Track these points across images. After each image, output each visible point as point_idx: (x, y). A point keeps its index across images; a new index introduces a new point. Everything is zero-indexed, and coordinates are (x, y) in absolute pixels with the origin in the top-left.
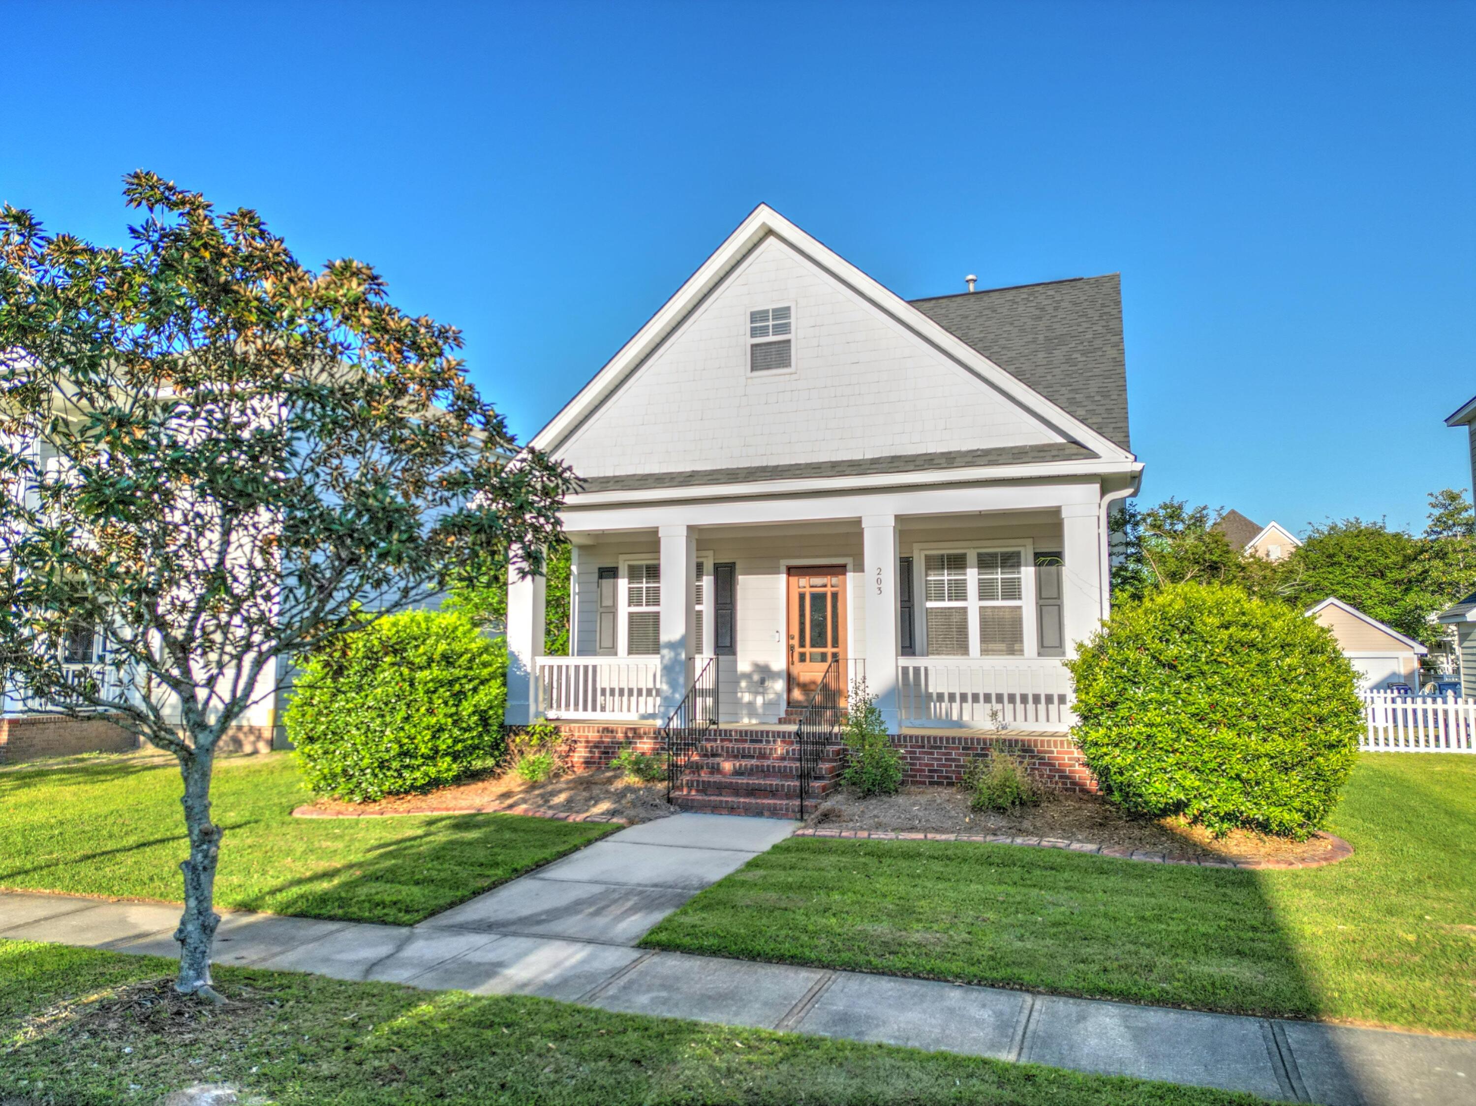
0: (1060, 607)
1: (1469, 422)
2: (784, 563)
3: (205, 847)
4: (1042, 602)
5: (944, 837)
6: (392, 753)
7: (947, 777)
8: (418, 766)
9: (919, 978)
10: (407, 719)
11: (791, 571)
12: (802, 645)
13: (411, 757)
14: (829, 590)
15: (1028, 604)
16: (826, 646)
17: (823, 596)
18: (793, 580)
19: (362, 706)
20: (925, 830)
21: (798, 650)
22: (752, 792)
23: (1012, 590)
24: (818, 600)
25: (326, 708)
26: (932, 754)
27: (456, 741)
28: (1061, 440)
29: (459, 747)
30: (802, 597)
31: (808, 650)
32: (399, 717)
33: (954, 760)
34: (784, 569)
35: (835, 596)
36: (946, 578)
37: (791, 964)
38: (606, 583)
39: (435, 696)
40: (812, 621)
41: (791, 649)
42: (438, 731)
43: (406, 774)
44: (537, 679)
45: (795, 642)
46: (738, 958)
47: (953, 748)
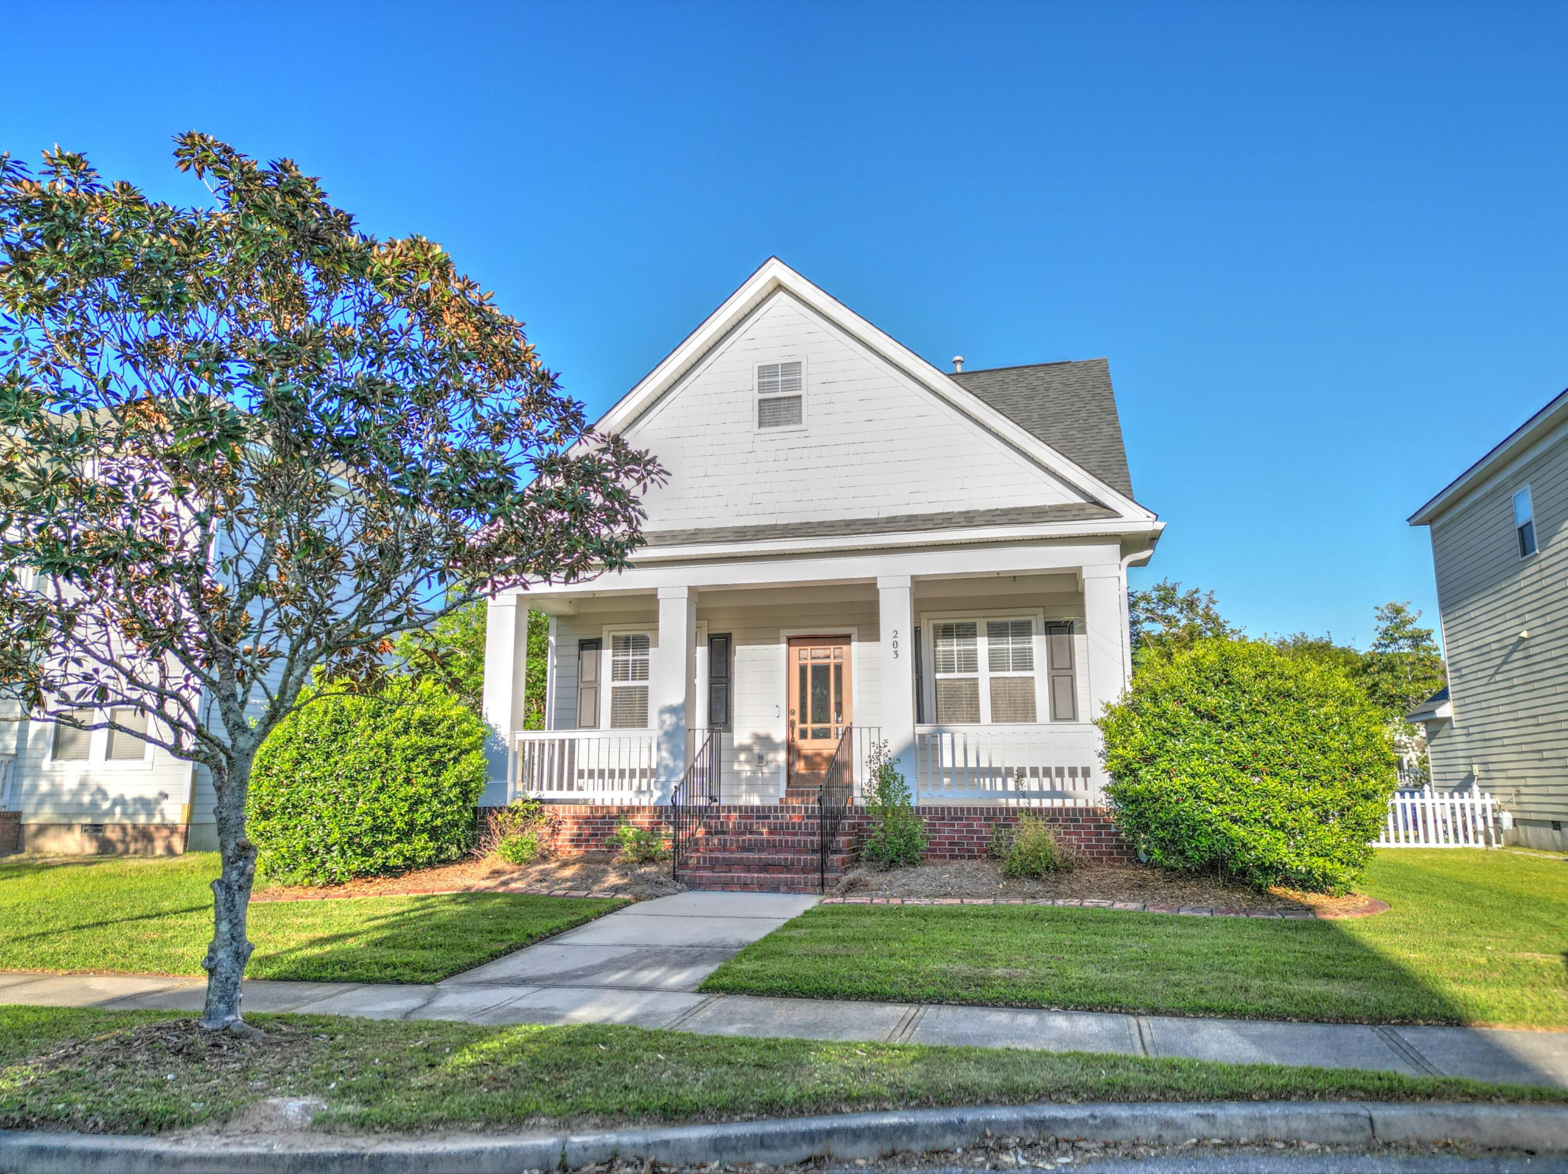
0: (1072, 678)
1: (1430, 521)
2: (785, 633)
3: (241, 863)
4: (1054, 673)
5: (980, 901)
6: (365, 827)
7: (969, 851)
8: (392, 843)
9: (1012, 1006)
10: (381, 789)
11: (791, 641)
12: (803, 720)
13: (384, 832)
14: (832, 662)
15: (1040, 674)
16: (829, 722)
17: (826, 668)
18: (795, 650)
19: (331, 775)
20: (960, 896)
21: (798, 726)
22: (765, 867)
23: (1024, 661)
24: (821, 672)
25: (287, 778)
26: (953, 825)
27: (435, 816)
28: (1078, 500)
29: (438, 822)
30: (803, 670)
31: (810, 726)
32: (374, 786)
33: (976, 832)
34: (785, 639)
35: (838, 668)
36: (955, 648)
37: (872, 1000)
38: (588, 654)
39: (412, 764)
40: (813, 694)
41: (791, 725)
42: (416, 803)
43: (378, 852)
44: (515, 754)
45: (796, 718)
46: (812, 997)
47: (975, 819)
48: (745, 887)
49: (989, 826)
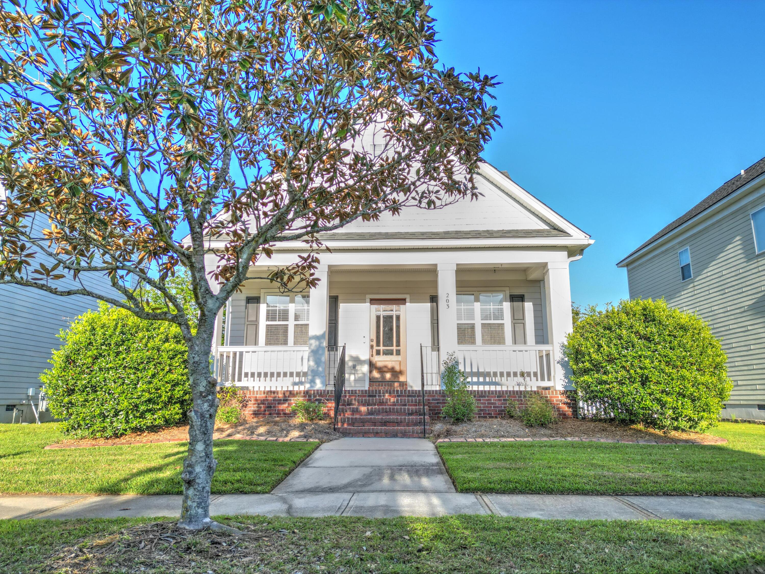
0: (524, 324)
1: (627, 265)
2: (369, 297)
3: (210, 397)
4: (514, 321)
6: (143, 399)
7: (489, 414)
8: (160, 409)
10: (154, 376)
11: (373, 301)
12: (378, 345)
13: (154, 403)
14: (394, 313)
15: (507, 322)
16: (392, 346)
17: (391, 317)
18: (374, 307)
19: (120, 366)
21: (375, 348)
23: (499, 315)
24: (388, 319)
26: (480, 400)
27: (185, 393)
29: (187, 397)
30: (378, 318)
31: (381, 348)
32: (150, 373)
33: (493, 404)
34: (369, 300)
35: (398, 318)
36: (463, 307)
37: (578, 494)
38: (251, 306)
39: (173, 361)
40: (384, 331)
41: (372, 347)
42: (174, 386)
43: (148, 415)
45: (374, 343)
47: (492, 397)
48: (377, 434)
49: (500, 400)
